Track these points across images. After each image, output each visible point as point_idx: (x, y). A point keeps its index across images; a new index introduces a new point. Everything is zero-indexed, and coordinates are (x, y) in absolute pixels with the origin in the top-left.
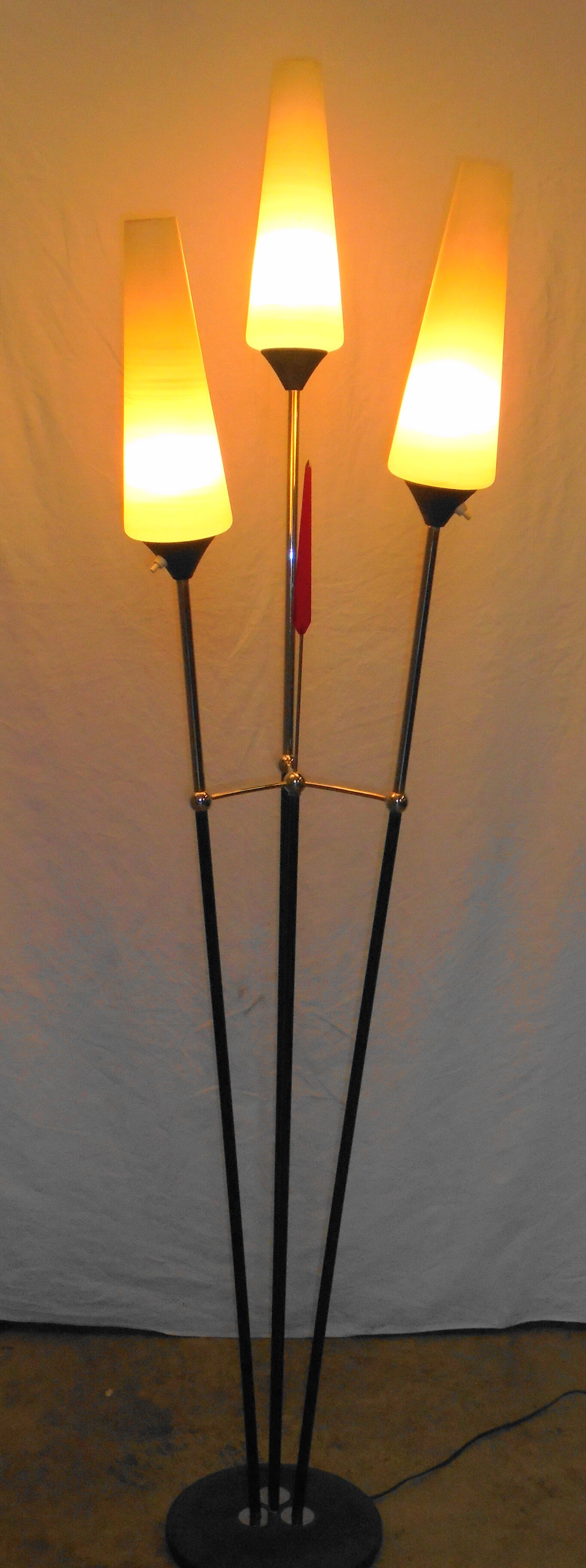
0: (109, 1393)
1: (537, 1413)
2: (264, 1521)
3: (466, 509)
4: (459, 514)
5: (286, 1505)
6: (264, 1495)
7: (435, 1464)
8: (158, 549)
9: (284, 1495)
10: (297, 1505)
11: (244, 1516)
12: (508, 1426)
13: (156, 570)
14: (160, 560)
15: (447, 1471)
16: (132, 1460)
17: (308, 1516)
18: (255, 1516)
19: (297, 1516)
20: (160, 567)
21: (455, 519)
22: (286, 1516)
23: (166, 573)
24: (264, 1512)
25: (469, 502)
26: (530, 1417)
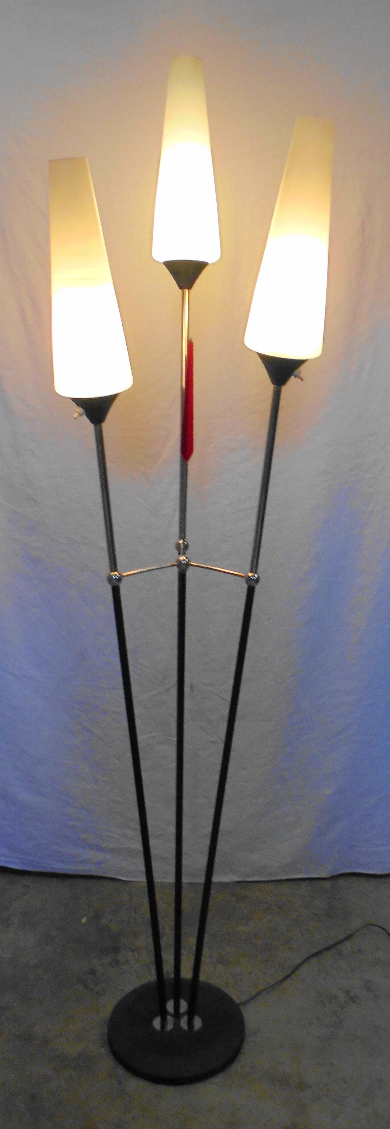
0: (84, 920)
1: (347, 939)
2: (170, 1026)
3: (300, 373)
4: (296, 377)
5: (184, 1014)
6: (170, 1006)
7: (282, 977)
8: (80, 402)
9: (184, 1006)
10: (191, 1013)
11: (157, 1023)
12: (328, 949)
13: (77, 417)
14: (80, 410)
15: (289, 982)
16: (93, 972)
17: (198, 1023)
18: (163, 1024)
19: (190, 1023)
20: (80, 415)
21: (292, 380)
22: (184, 1023)
23: (85, 419)
24: (170, 1019)
25: (302, 368)
26: (341, 942)
